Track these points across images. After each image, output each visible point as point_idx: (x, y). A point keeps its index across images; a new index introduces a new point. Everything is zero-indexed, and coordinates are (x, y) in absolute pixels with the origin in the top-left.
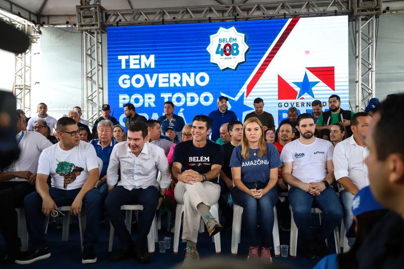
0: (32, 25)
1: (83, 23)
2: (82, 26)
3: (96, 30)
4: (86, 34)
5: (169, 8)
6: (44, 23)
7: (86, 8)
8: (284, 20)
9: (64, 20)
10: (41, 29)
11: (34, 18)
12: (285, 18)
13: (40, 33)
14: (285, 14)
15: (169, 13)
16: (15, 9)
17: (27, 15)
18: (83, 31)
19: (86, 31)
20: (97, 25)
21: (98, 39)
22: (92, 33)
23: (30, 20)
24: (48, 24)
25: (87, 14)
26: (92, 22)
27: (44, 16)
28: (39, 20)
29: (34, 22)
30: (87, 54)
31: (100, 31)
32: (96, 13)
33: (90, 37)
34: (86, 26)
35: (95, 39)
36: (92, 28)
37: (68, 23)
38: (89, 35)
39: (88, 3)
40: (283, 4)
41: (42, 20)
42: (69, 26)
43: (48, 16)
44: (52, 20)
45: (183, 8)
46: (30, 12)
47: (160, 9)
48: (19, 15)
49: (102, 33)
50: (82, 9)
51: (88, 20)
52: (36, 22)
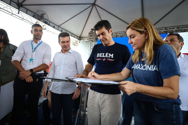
0: (78, 40)
1: (90, 38)
2: (90, 39)
3: (94, 40)
4: (91, 42)
5: (119, 32)
6: (81, 40)
7: (92, 33)
8: (166, 34)
9: (87, 38)
10: (80, 41)
11: (79, 38)
12: (166, 33)
13: (80, 42)
14: (166, 32)
15: (119, 34)
16: (73, 35)
17: (76, 37)
18: (90, 41)
19: (91, 40)
20: (94, 38)
21: (94, 43)
22: (93, 42)
23: (77, 39)
24: (82, 40)
25: (91, 35)
26: (93, 38)
27: (81, 38)
28: (80, 39)
29: (78, 39)
30: (91, 48)
31: (95, 41)
32: (94, 35)
33: (92, 43)
34: (91, 39)
35: (93, 43)
36: (93, 39)
37: (88, 39)
38: (92, 42)
39: (93, 32)
40: (165, 28)
41: (81, 39)
42: (88, 40)
43: (83, 38)
44: (84, 39)
45: (124, 32)
46: (78, 37)
47: (116, 32)
48: (74, 37)
49: (96, 41)
50: (90, 34)
51: (92, 37)
52: (79, 39)
